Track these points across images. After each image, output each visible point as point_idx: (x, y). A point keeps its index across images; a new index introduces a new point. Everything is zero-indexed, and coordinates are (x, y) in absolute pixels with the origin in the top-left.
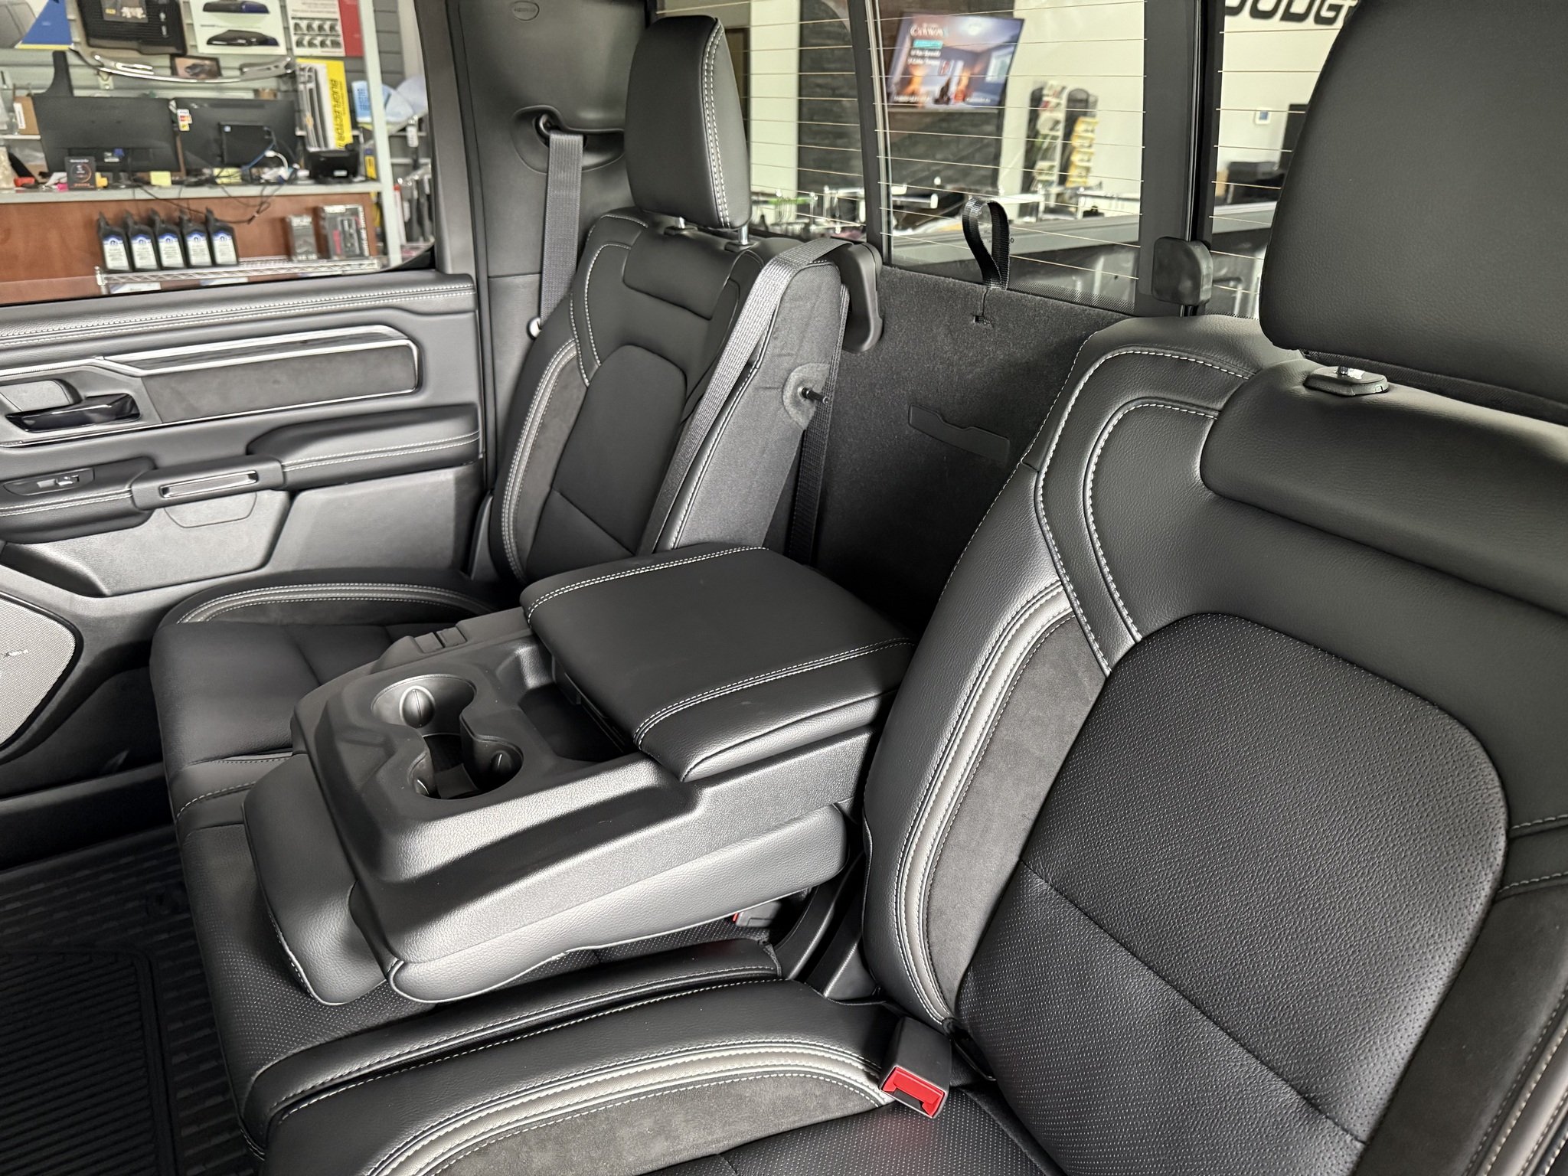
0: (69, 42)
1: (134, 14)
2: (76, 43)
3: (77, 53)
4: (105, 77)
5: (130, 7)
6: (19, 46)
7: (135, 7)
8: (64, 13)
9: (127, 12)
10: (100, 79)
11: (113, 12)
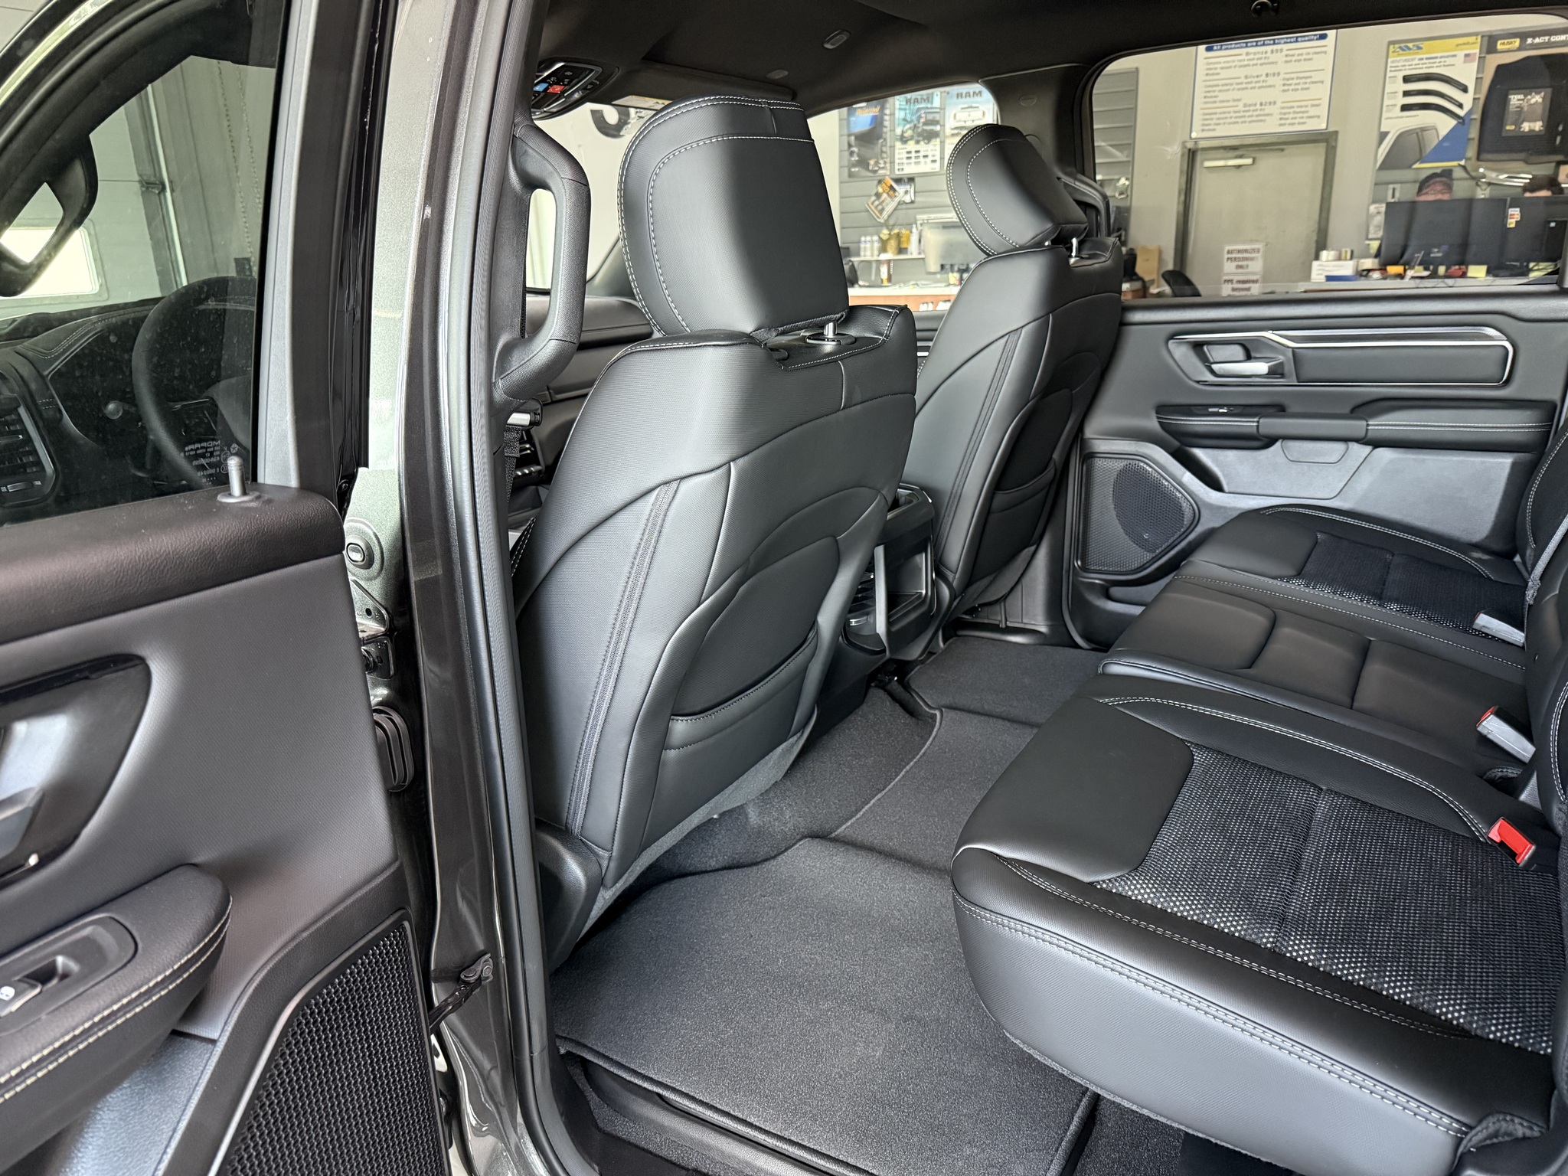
0: (1461, 160)
1: (1532, 128)
2: (1468, 159)
3: (1464, 167)
4: (1484, 187)
5: (1529, 121)
6: (1417, 166)
7: (1535, 121)
8: (1467, 132)
9: (1526, 127)
10: (1478, 189)
11: (1513, 127)
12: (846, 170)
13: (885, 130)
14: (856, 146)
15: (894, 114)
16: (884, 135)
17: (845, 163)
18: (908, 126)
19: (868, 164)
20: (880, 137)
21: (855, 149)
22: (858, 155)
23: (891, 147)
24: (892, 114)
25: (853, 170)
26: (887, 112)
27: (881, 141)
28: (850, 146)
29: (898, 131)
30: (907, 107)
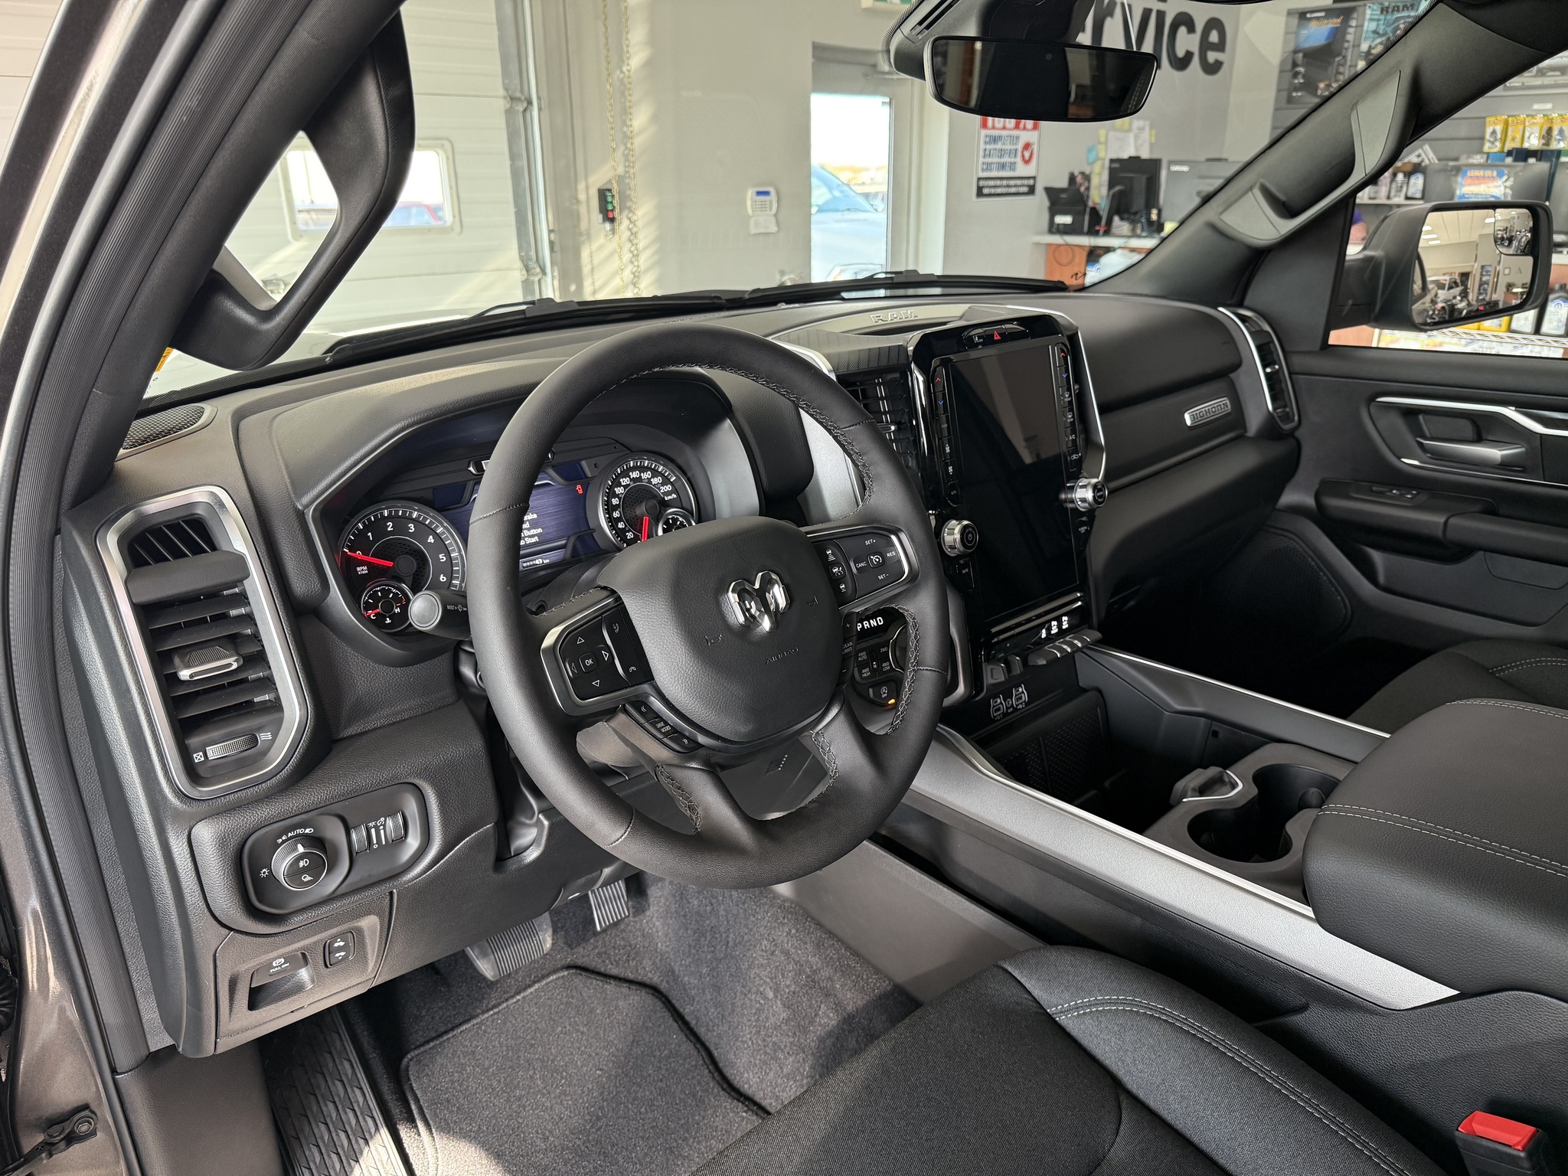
12: (1285, 94)
13: (1346, 45)
14: (1302, 66)
15: (1362, 26)
16: (1344, 51)
17: (1286, 86)
18: (1379, 40)
19: (1317, 88)
20: (1339, 55)
21: (1301, 69)
22: (1304, 77)
23: (1350, 66)
24: (1360, 26)
25: (1294, 94)
26: (1353, 23)
27: (1337, 59)
28: (1295, 65)
29: (1364, 47)
30: (1382, 17)
